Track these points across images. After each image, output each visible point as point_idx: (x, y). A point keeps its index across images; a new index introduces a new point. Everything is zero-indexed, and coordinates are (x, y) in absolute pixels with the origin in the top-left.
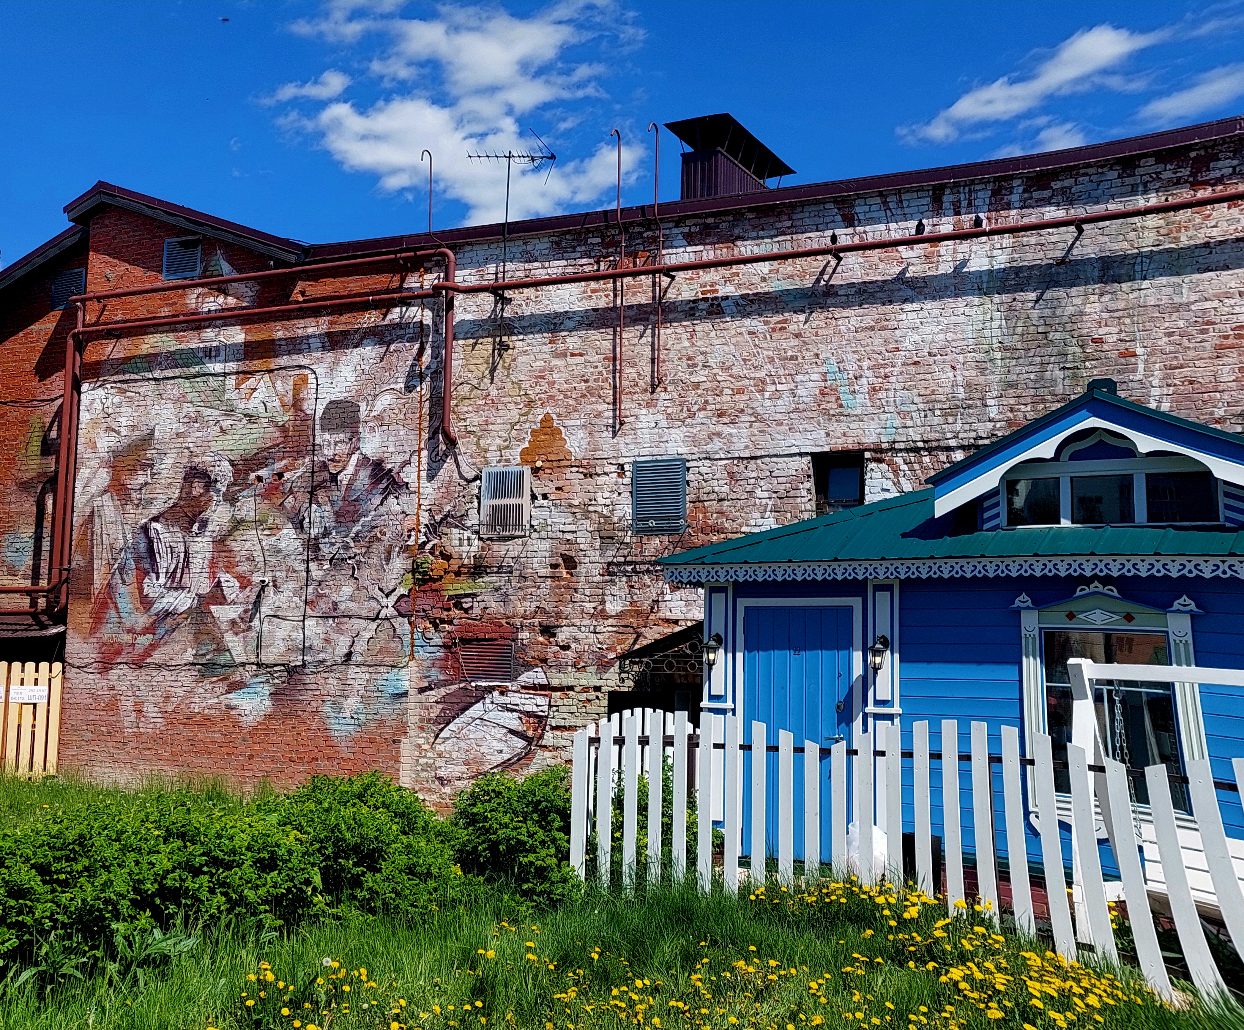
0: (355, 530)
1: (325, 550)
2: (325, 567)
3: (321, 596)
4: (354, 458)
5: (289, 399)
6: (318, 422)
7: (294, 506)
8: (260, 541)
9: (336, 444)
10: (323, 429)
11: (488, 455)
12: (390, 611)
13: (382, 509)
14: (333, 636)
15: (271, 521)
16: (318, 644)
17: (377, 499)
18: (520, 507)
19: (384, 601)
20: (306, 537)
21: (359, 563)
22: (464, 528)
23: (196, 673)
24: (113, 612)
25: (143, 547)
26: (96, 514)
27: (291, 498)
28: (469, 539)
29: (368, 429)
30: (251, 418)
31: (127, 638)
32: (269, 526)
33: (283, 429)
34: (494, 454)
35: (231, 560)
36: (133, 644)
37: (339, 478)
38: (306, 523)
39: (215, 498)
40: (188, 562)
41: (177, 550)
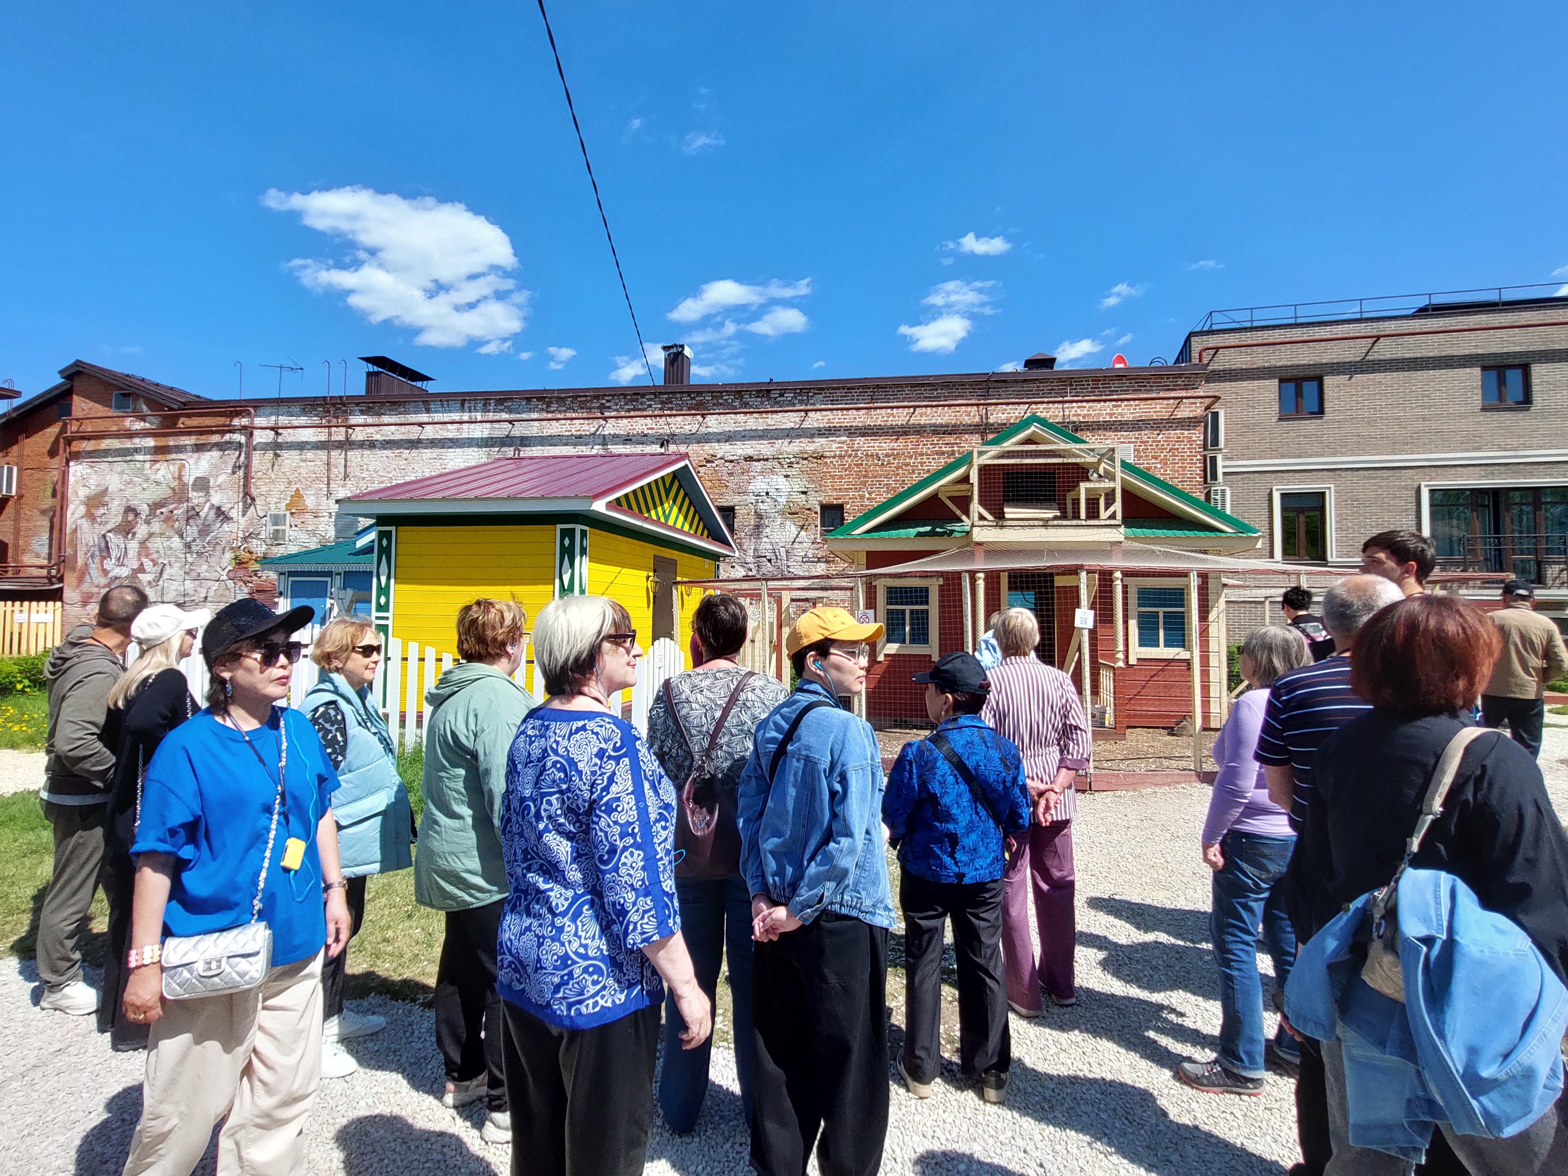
0: (208, 538)
1: (194, 548)
2: (194, 556)
3: (192, 570)
4: (208, 505)
5: (176, 475)
6: (190, 486)
8: (162, 543)
10: (193, 490)
11: (270, 506)
12: (224, 577)
13: (221, 529)
14: (198, 589)
16: (191, 592)
17: (218, 525)
18: (284, 531)
19: (222, 573)
20: (185, 542)
21: (210, 555)
22: (259, 539)
24: (88, 577)
25: (103, 545)
26: (78, 528)
28: (261, 544)
30: (158, 483)
31: (96, 590)
32: (166, 536)
33: (173, 489)
34: (273, 505)
36: (99, 593)
37: (201, 514)
38: (185, 535)
39: (140, 522)
40: (127, 553)
41: (120, 547)
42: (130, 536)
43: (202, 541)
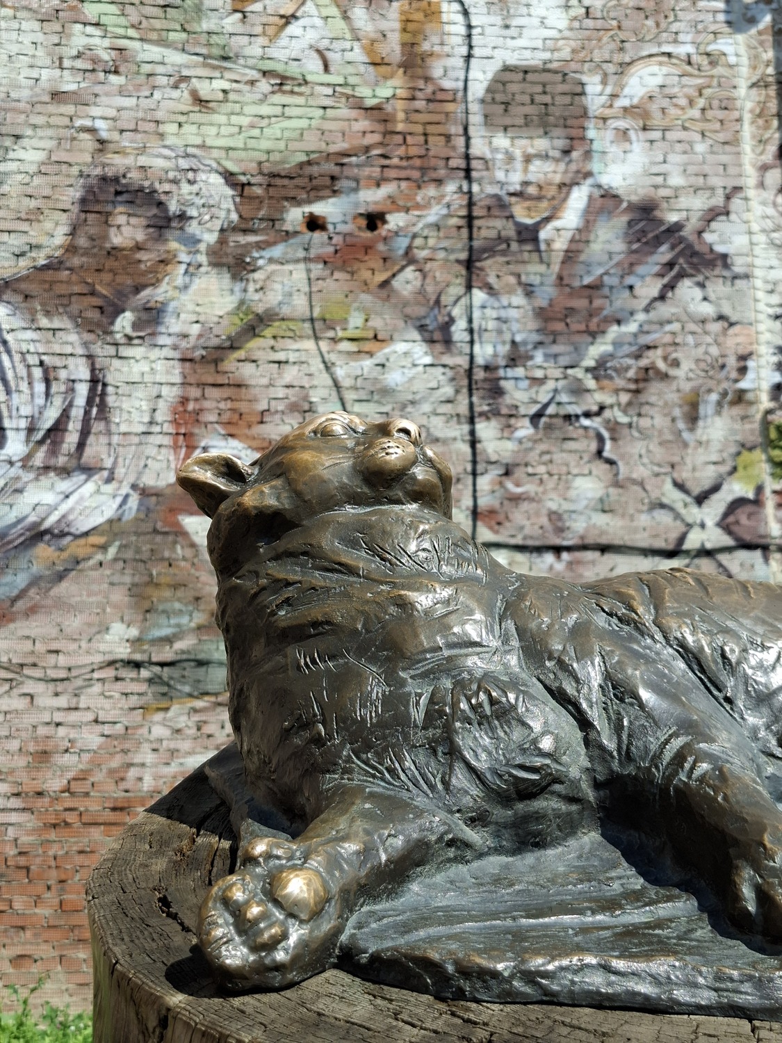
0: (596, 351)
1: (517, 393)
2: (521, 433)
3: (516, 499)
4: (578, 198)
5: (393, 48)
6: (474, 107)
7: (421, 292)
9: (528, 159)
10: (491, 124)
12: (714, 537)
13: (664, 310)
15: (356, 320)
17: (650, 287)
19: (694, 513)
20: (463, 361)
23: (143, 687)
29: (610, 134)
30: (282, 81)
35: (243, 407)
37: (543, 235)
38: (459, 331)
39: (184, 257)
40: (103, 407)
41: (63, 374)
42: (125, 321)
43: (564, 361)
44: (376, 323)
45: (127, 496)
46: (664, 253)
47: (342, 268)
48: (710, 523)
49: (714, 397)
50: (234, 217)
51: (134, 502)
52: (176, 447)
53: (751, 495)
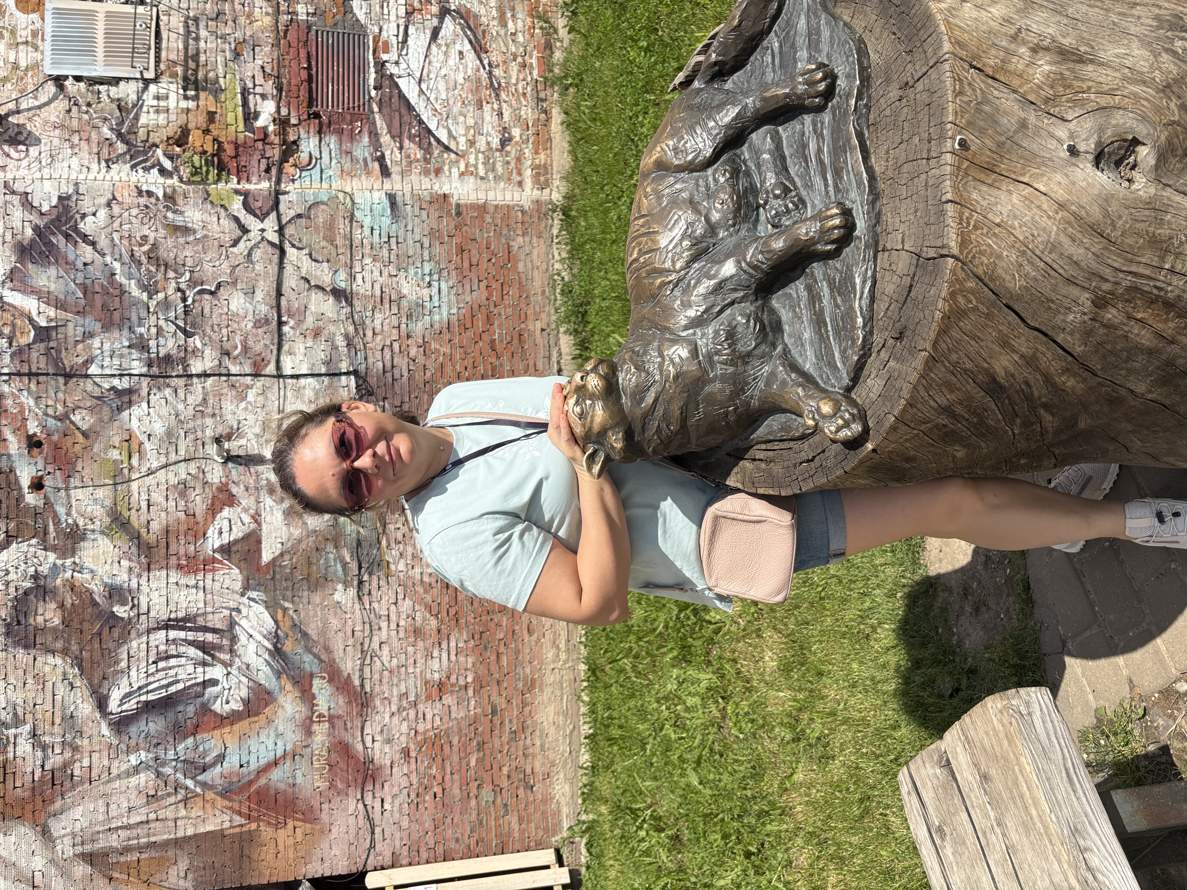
1: (169, 345)
2: (199, 345)
3: (246, 349)
7: (91, 409)
8: (151, 472)
11: (23, 64)
13: (103, 243)
14: (310, 321)
15: (115, 455)
16: (320, 351)
19: (254, 235)
21: (193, 283)
22: (139, 104)
23: (375, 578)
24: (276, 775)
26: (88, 848)
27: (76, 418)
28: (158, 98)
31: (321, 730)
32: (125, 458)
34: (22, 55)
35: (183, 528)
36: (331, 719)
37: (44, 324)
38: (123, 384)
39: (68, 574)
40: (185, 619)
41: (162, 648)
42: (120, 611)
43: (143, 314)
44: (116, 440)
45: (249, 598)
46: (59, 240)
47: (74, 464)
48: (261, 226)
49: (170, 215)
50: (34, 541)
51: (254, 594)
52: (214, 570)
53: (242, 198)
